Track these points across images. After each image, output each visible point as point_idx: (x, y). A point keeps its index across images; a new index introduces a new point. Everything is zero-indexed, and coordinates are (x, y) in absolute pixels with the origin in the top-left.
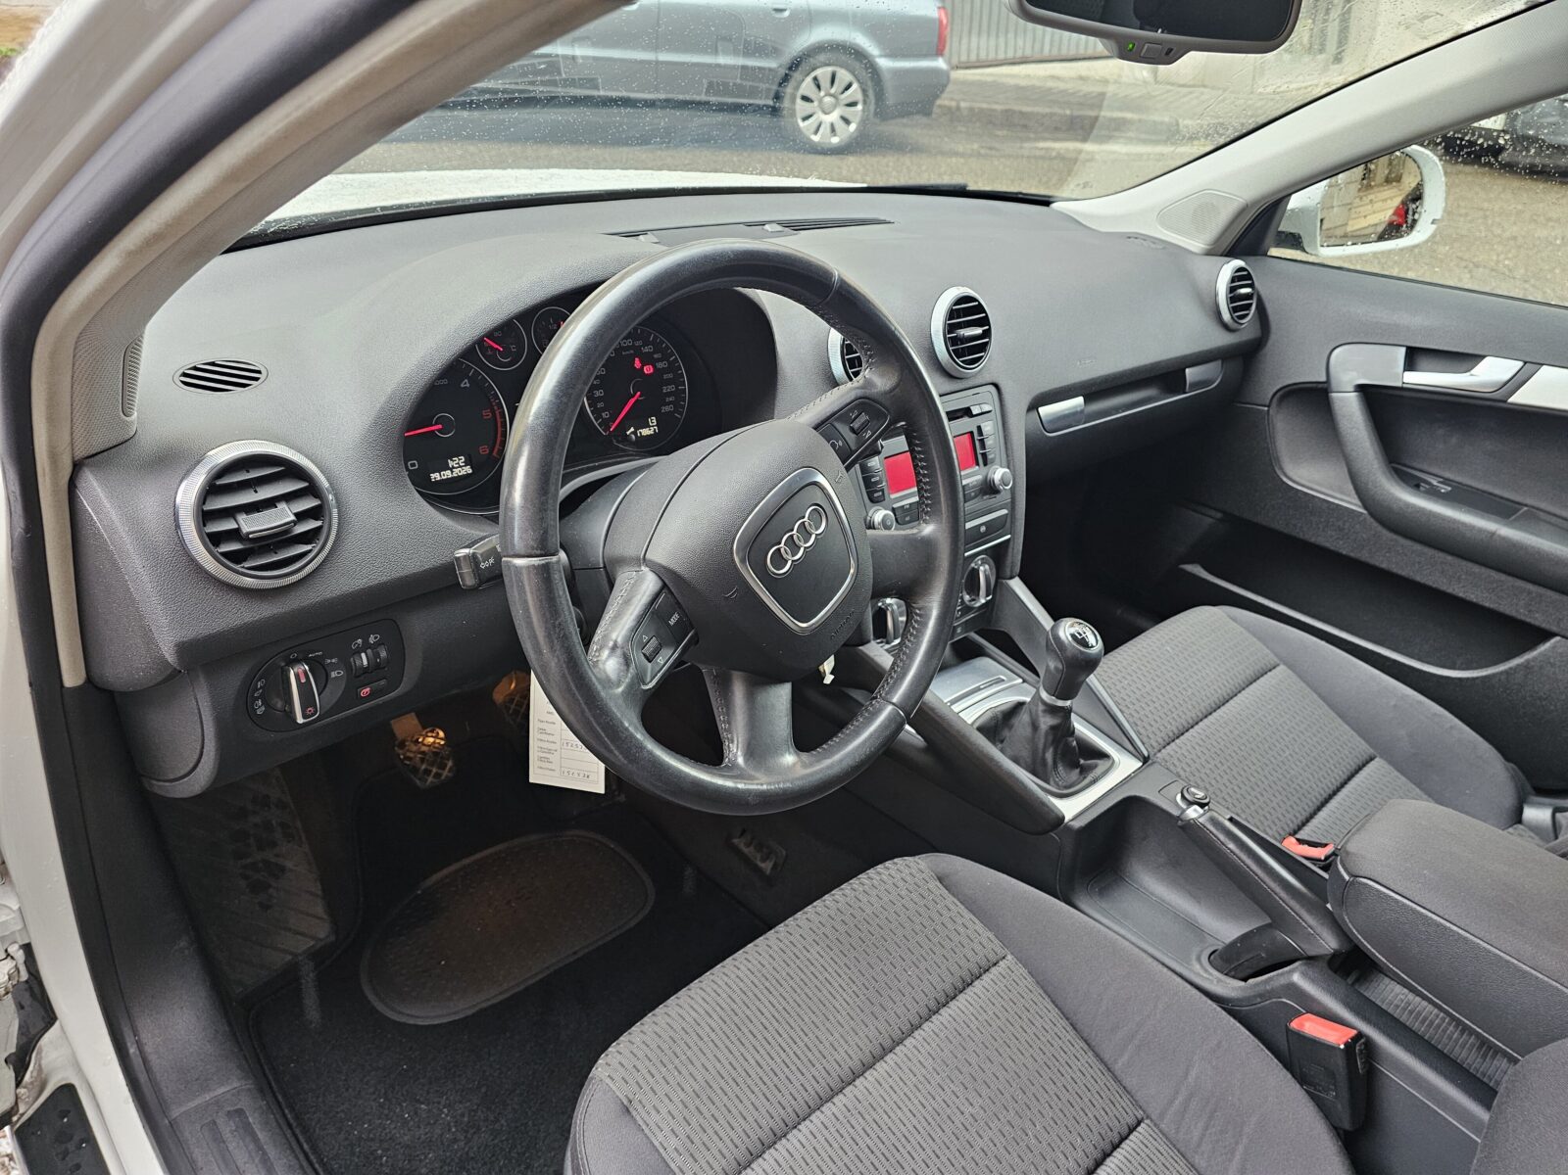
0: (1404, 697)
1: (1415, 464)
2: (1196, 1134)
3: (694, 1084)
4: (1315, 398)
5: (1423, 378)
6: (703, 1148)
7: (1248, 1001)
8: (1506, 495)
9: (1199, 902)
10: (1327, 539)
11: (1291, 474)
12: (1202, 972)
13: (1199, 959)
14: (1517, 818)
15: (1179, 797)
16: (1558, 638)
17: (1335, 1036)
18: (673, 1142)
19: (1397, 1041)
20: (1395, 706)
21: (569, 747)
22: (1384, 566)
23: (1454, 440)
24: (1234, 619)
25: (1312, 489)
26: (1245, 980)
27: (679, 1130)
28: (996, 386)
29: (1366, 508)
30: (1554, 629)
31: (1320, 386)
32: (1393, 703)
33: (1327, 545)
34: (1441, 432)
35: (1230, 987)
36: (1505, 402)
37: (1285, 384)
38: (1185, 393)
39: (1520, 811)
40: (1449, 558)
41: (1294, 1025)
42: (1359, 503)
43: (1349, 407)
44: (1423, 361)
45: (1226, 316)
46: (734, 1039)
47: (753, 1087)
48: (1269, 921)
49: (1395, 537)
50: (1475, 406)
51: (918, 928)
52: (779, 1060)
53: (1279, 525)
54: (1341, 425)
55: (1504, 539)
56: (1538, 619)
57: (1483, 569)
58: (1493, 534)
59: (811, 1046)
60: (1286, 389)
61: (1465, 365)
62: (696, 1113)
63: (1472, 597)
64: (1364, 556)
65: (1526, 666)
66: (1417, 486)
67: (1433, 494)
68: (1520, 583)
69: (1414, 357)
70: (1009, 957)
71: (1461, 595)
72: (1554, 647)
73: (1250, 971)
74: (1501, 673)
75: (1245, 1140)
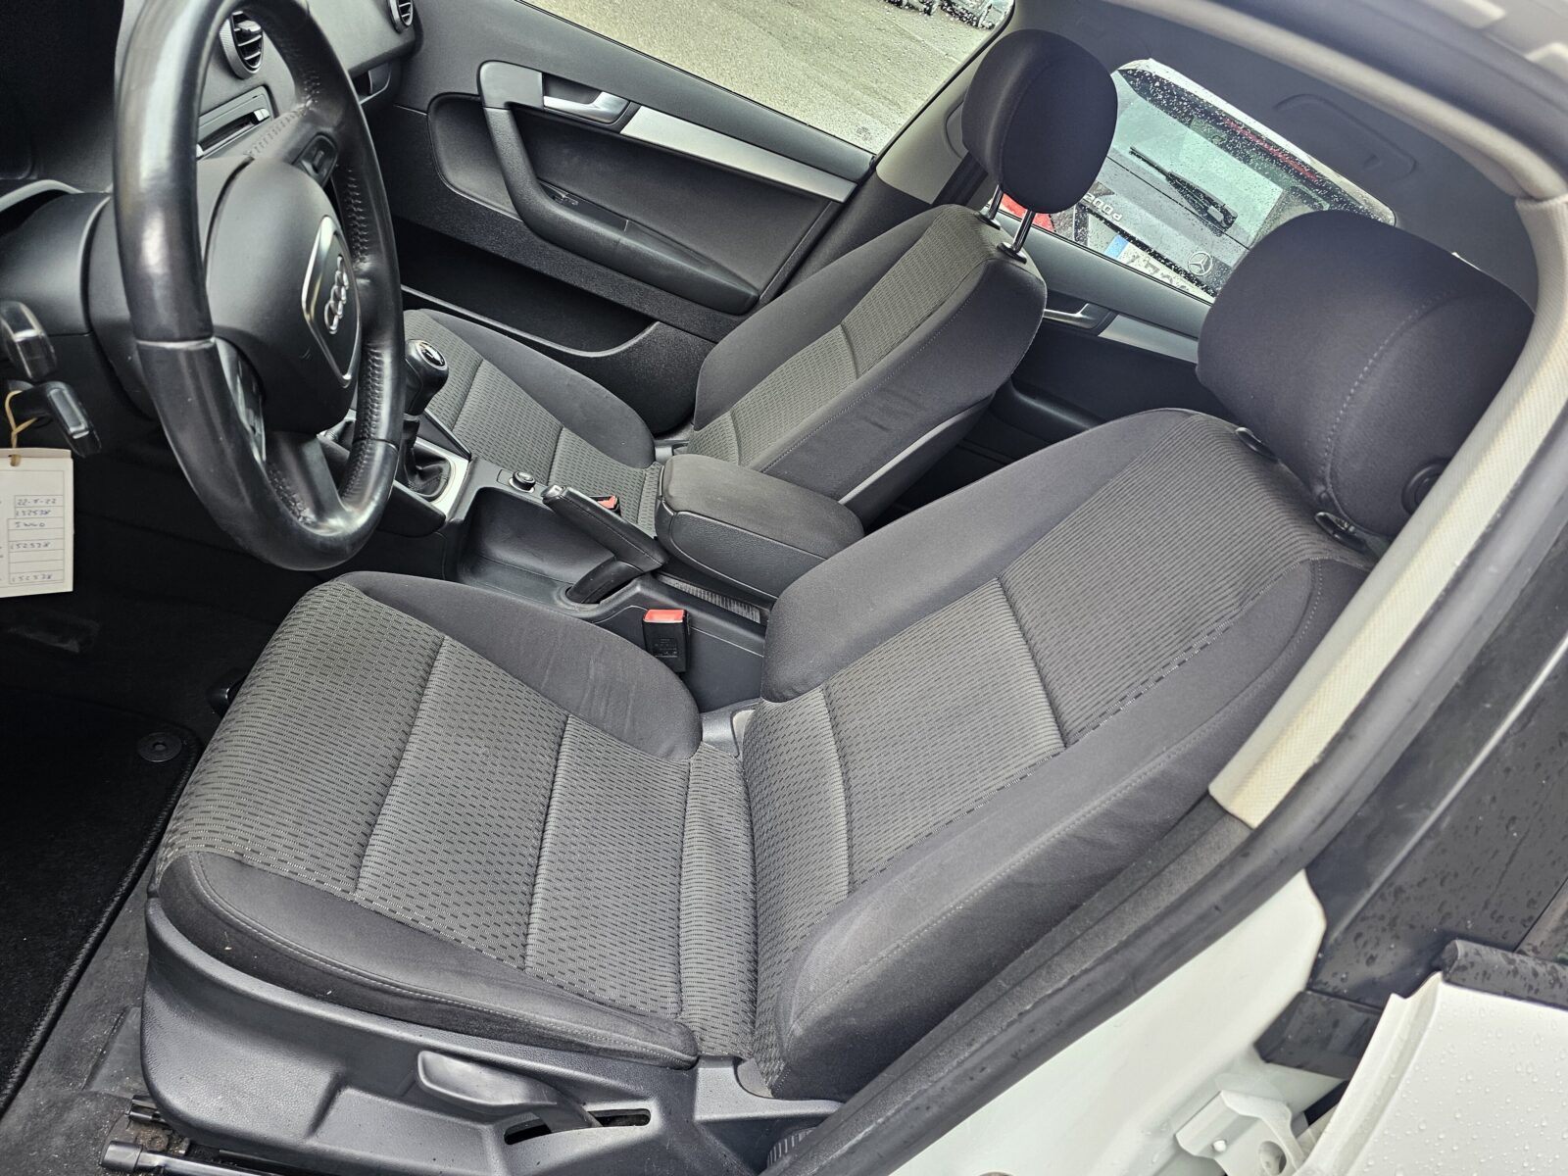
0: (573, 378)
1: (546, 178)
2: (602, 710)
3: (290, 817)
4: (469, 109)
5: (553, 103)
6: (328, 858)
7: (606, 615)
8: (614, 209)
9: (542, 559)
10: (489, 243)
11: (452, 181)
12: (566, 607)
13: (560, 599)
14: (653, 458)
15: (511, 481)
16: (658, 323)
17: (672, 618)
18: (301, 867)
19: (702, 610)
20: (568, 385)
21: (22, 548)
22: (537, 268)
23: (576, 159)
24: (437, 320)
25: (473, 197)
26: (598, 602)
27: (301, 855)
28: (266, 87)
29: (521, 217)
30: (656, 316)
31: (473, 98)
32: (566, 383)
33: (489, 248)
34: (566, 151)
35: (592, 610)
36: (619, 133)
37: (442, 92)
38: (370, 95)
39: (654, 452)
40: (585, 261)
41: (647, 620)
42: (515, 212)
43: (500, 120)
44: (553, 89)
45: (396, 15)
46: (298, 771)
47: (336, 799)
48: (612, 555)
49: (544, 242)
50: (599, 134)
51: (378, 636)
52: (342, 772)
53: (445, 229)
54: (497, 140)
55: (626, 248)
56: (647, 310)
57: (609, 271)
58: (617, 243)
59: (358, 752)
60: (442, 97)
61: (585, 97)
62: (308, 837)
63: (603, 293)
64: (520, 259)
65: (638, 345)
66: (554, 198)
67: (567, 205)
68: (634, 281)
69: (550, 82)
70: (447, 637)
71: (594, 291)
72: (656, 329)
73: (601, 595)
74: (623, 352)
75: (632, 702)
